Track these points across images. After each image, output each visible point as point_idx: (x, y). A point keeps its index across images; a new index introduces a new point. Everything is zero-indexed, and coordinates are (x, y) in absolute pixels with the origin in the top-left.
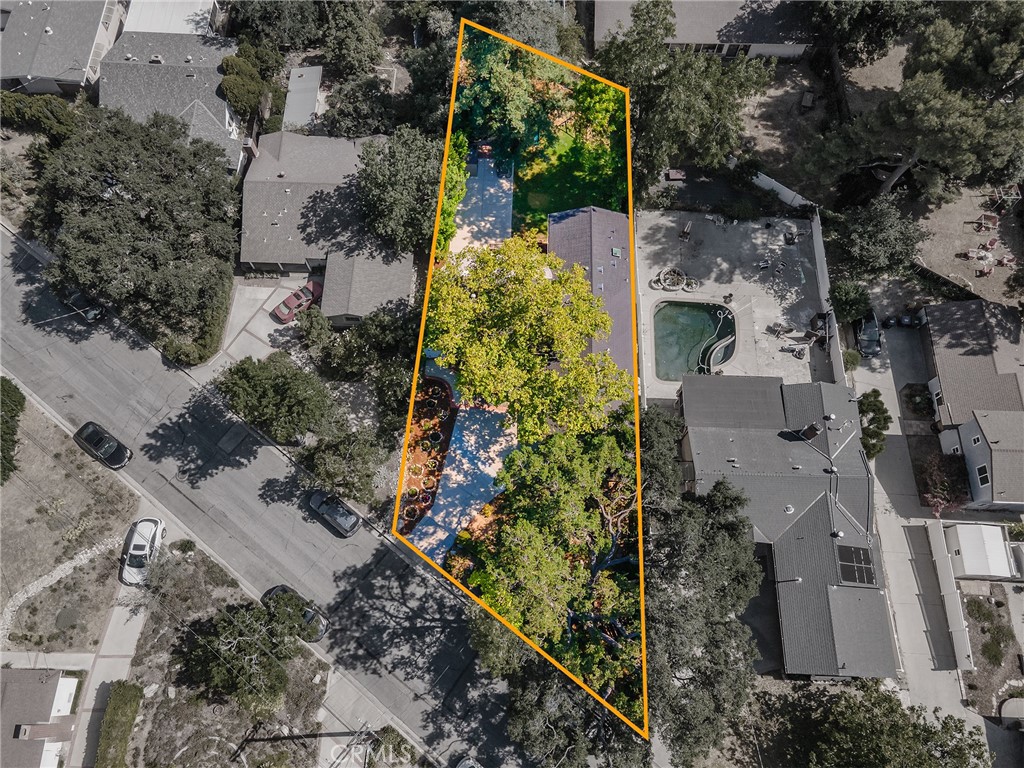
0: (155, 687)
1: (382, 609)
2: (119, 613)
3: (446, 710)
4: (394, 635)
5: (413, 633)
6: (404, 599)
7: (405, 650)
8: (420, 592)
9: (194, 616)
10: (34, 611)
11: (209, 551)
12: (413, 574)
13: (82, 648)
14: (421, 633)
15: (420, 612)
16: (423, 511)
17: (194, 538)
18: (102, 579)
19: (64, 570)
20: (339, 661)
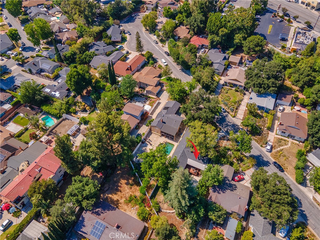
0: (265, 129)
1: (231, 129)
2: (272, 140)
3: (225, 117)
4: (230, 126)
5: (227, 125)
6: (228, 129)
7: (229, 124)
8: (225, 129)
9: (260, 137)
10: (285, 144)
11: (258, 145)
12: (225, 131)
13: (277, 138)
14: (226, 125)
15: (225, 127)
16: (222, 137)
17: (261, 147)
18: (275, 146)
19: (281, 148)
20: (239, 126)
